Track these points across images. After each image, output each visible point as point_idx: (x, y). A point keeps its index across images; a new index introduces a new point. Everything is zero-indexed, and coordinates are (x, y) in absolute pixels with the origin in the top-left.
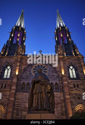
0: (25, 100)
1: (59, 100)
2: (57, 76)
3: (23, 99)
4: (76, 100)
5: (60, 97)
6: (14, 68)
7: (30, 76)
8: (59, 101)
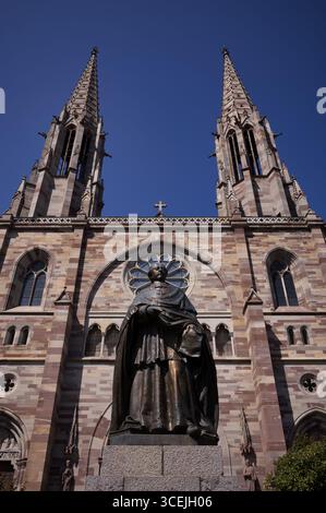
0: (99, 393)
1: (232, 393)
2: (225, 299)
3: (92, 389)
4: (300, 393)
5: (235, 381)
6: (58, 268)
7: (122, 301)
8: (234, 397)
